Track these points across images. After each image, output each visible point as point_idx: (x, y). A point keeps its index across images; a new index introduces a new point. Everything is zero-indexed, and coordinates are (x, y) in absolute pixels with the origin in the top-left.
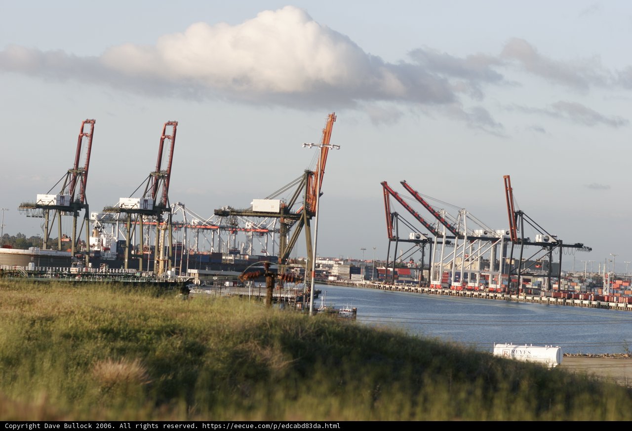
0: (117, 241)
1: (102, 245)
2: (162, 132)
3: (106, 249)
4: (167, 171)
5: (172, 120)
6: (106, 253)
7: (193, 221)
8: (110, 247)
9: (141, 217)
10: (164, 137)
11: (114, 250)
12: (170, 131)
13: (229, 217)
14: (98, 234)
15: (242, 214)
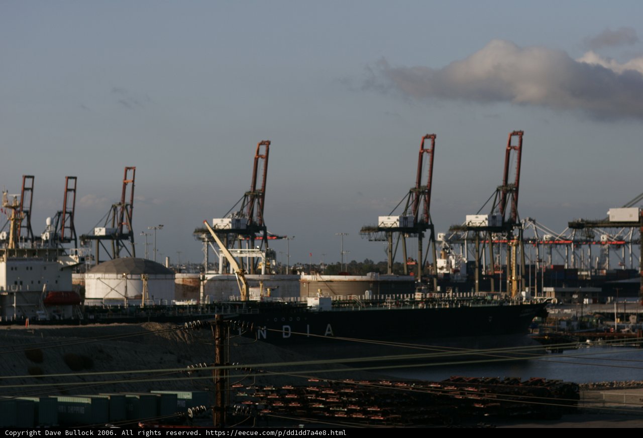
0: (466, 262)
1: (451, 267)
2: (507, 143)
3: (456, 271)
4: (515, 184)
5: (517, 130)
6: (456, 275)
7: (545, 236)
8: (459, 269)
9: (490, 235)
10: (509, 148)
11: (464, 272)
12: (515, 141)
13: (584, 229)
14: (446, 256)
15: (598, 225)
